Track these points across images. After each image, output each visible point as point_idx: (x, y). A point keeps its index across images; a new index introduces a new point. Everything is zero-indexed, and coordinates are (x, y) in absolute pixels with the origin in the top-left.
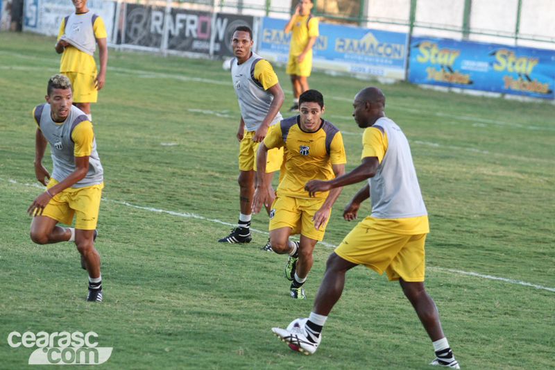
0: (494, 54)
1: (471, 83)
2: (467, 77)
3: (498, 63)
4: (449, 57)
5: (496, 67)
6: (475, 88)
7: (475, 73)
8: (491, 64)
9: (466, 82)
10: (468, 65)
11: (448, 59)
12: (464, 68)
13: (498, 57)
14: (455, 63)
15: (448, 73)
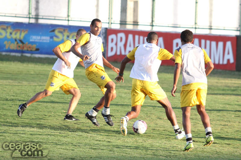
0: (53, 31)
1: (37, 50)
2: (35, 46)
3: (57, 37)
4: (20, 34)
5: (55, 39)
6: (41, 53)
7: (40, 43)
8: (52, 37)
9: (34, 49)
10: (35, 38)
11: (19, 35)
12: (31, 40)
13: (56, 32)
14: (24, 38)
15: (20, 44)
